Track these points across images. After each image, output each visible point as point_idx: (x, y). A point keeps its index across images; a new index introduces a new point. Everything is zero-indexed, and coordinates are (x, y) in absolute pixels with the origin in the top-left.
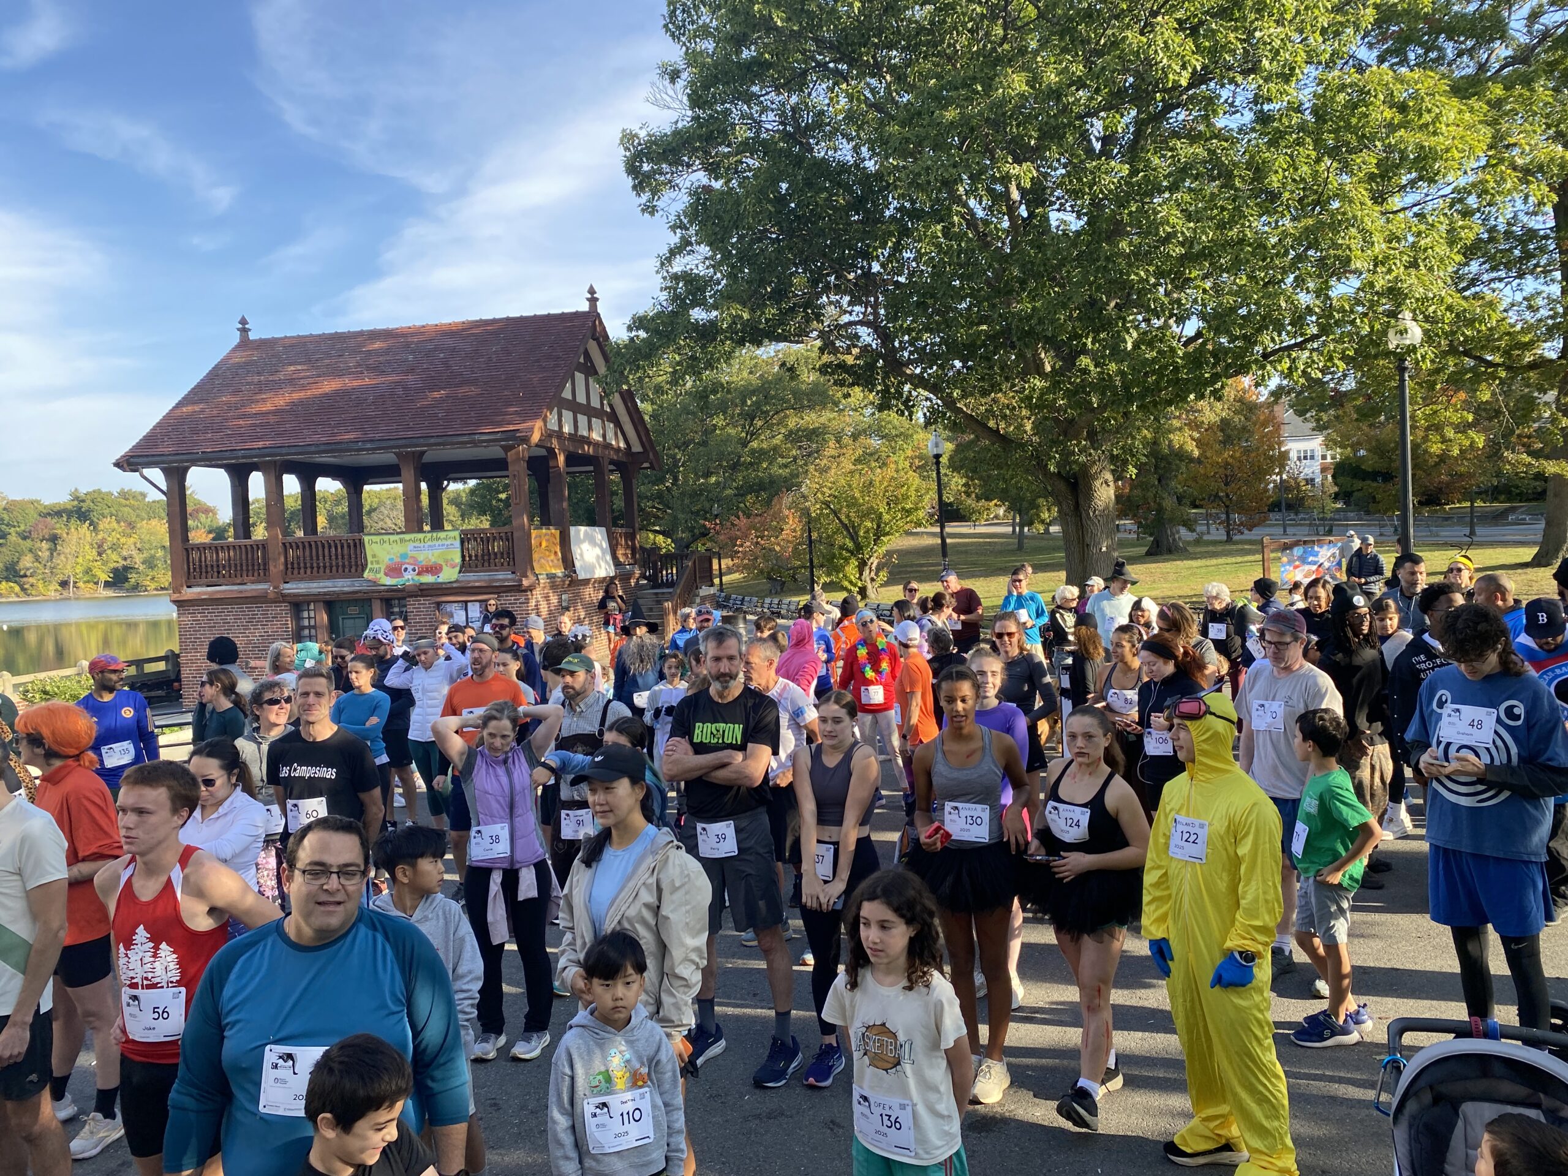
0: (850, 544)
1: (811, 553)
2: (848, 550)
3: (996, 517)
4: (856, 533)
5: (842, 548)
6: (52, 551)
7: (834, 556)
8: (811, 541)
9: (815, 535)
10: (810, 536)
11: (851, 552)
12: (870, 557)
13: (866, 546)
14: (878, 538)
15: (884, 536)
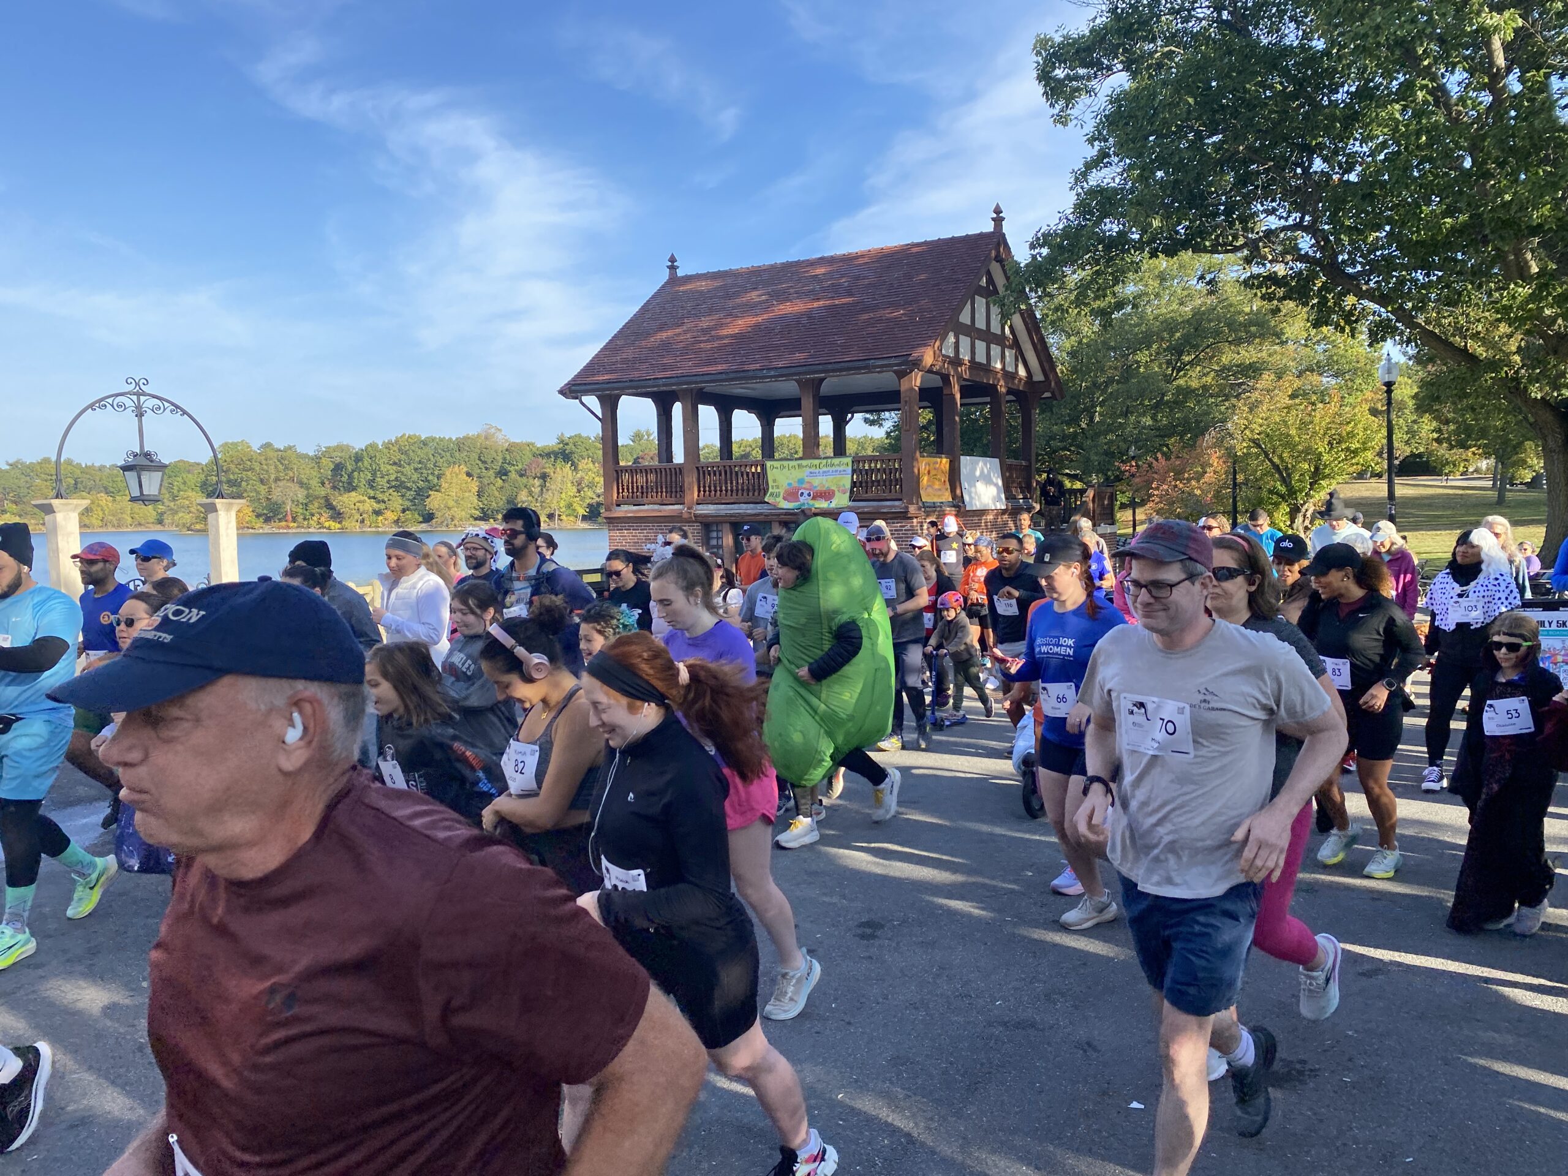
0: (1283, 489)
1: (1235, 497)
2: (1277, 494)
3: (1477, 471)
4: (1289, 475)
5: (1271, 492)
6: (543, 486)
8: (1235, 484)
9: (1240, 478)
10: (1235, 479)
11: (1282, 497)
12: (1305, 503)
13: (1301, 491)
14: (1315, 482)
15: (1323, 479)
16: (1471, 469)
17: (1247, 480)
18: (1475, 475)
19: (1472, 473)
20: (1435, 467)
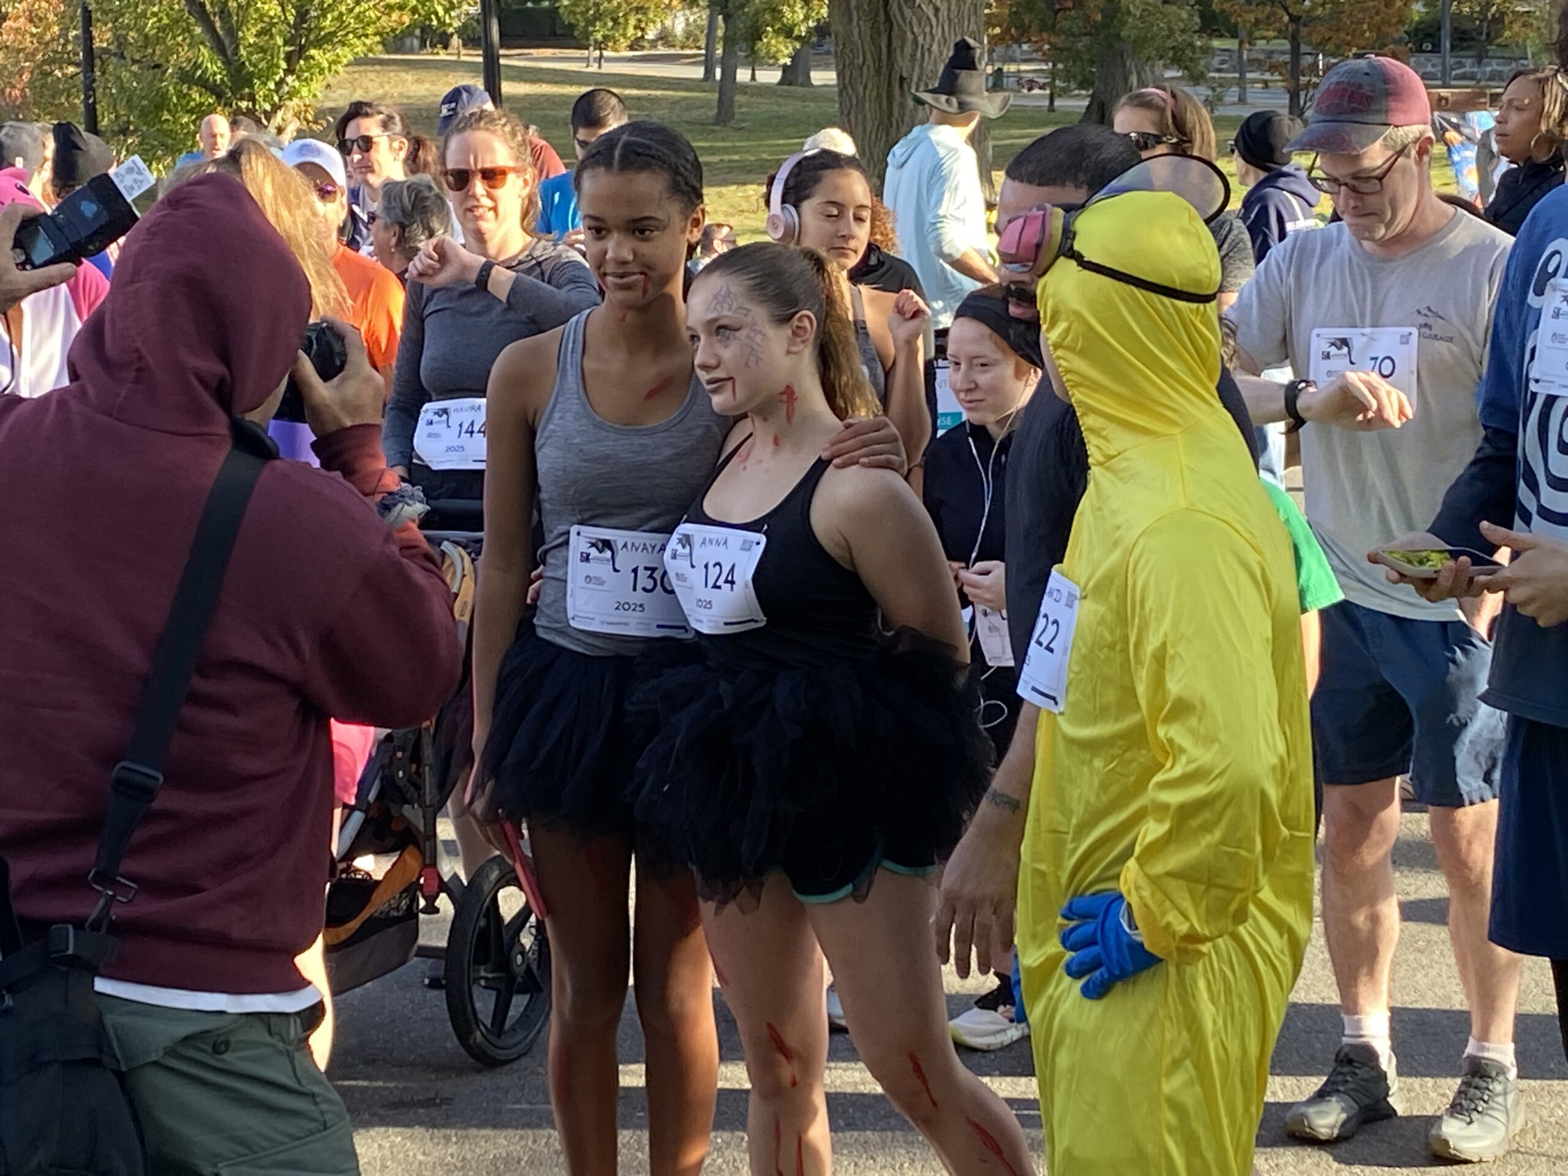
0: (214, 68)
1: (89, 88)
2: (205, 84)
3: (664, 37)
4: (232, 32)
5: (185, 77)
7: (161, 103)
8: (89, 52)
9: (102, 38)
10: (88, 38)
11: (216, 91)
12: (276, 108)
13: (265, 77)
14: (301, 51)
15: (319, 43)
16: (651, 35)
17: (121, 41)
18: (662, 50)
19: (653, 44)
20: (572, 26)
